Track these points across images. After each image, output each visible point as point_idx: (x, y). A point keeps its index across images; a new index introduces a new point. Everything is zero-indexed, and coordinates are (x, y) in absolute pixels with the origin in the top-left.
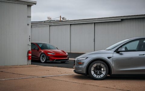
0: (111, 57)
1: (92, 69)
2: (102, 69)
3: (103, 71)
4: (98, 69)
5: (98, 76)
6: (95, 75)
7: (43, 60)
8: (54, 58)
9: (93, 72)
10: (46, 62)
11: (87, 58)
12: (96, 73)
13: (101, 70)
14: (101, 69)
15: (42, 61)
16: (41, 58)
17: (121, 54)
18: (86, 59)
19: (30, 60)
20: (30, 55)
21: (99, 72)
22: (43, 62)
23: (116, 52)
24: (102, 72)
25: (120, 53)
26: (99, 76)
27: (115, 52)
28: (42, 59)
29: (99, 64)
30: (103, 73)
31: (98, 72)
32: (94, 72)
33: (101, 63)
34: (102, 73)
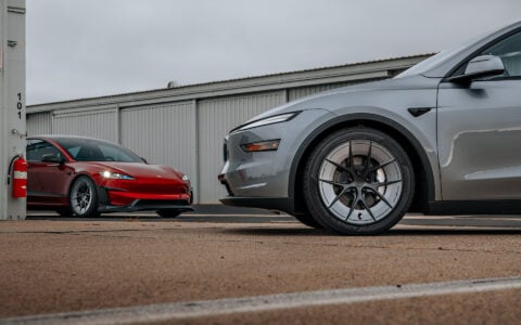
0: (429, 109)
1: (327, 173)
2: (381, 177)
3: (386, 184)
4: (357, 173)
5: (356, 212)
6: (341, 210)
7: (83, 206)
8: (131, 195)
9: (328, 193)
10: (93, 214)
11: (296, 113)
12: (348, 197)
13: (372, 177)
14: (376, 174)
15: (78, 209)
16: (75, 195)
17: (479, 93)
18: (290, 119)
19: (23, 200)
20: (22, 175)
21: (364, 190)
22: (83, 211)
23: (451, 81)
24: (381, 190)
25: (475, 85)
26: (364, 212)
27: (449, 84)
28: (79, 199)
29: (361, 147)
30: (387, 196)
31: (360, 189)
32: (338, 190)
33: (371, 139)
34: (382, 198)
